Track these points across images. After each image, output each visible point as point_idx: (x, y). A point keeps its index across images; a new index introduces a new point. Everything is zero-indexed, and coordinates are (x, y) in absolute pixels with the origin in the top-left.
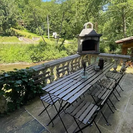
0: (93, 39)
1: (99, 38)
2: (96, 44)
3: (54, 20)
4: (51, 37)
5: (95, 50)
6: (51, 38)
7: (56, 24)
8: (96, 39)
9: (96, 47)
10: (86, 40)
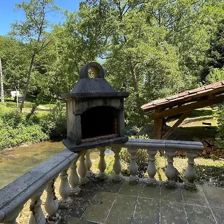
0: (108, 104)
1: (122, 101)
2: (117, 117)
3: (14, 69)
4: (9, 99)
5: (114, 133)
6: (8, 101)
7: (18, 76)
8: (115, 104)
9: (116, 123)
10: (90, 106)
